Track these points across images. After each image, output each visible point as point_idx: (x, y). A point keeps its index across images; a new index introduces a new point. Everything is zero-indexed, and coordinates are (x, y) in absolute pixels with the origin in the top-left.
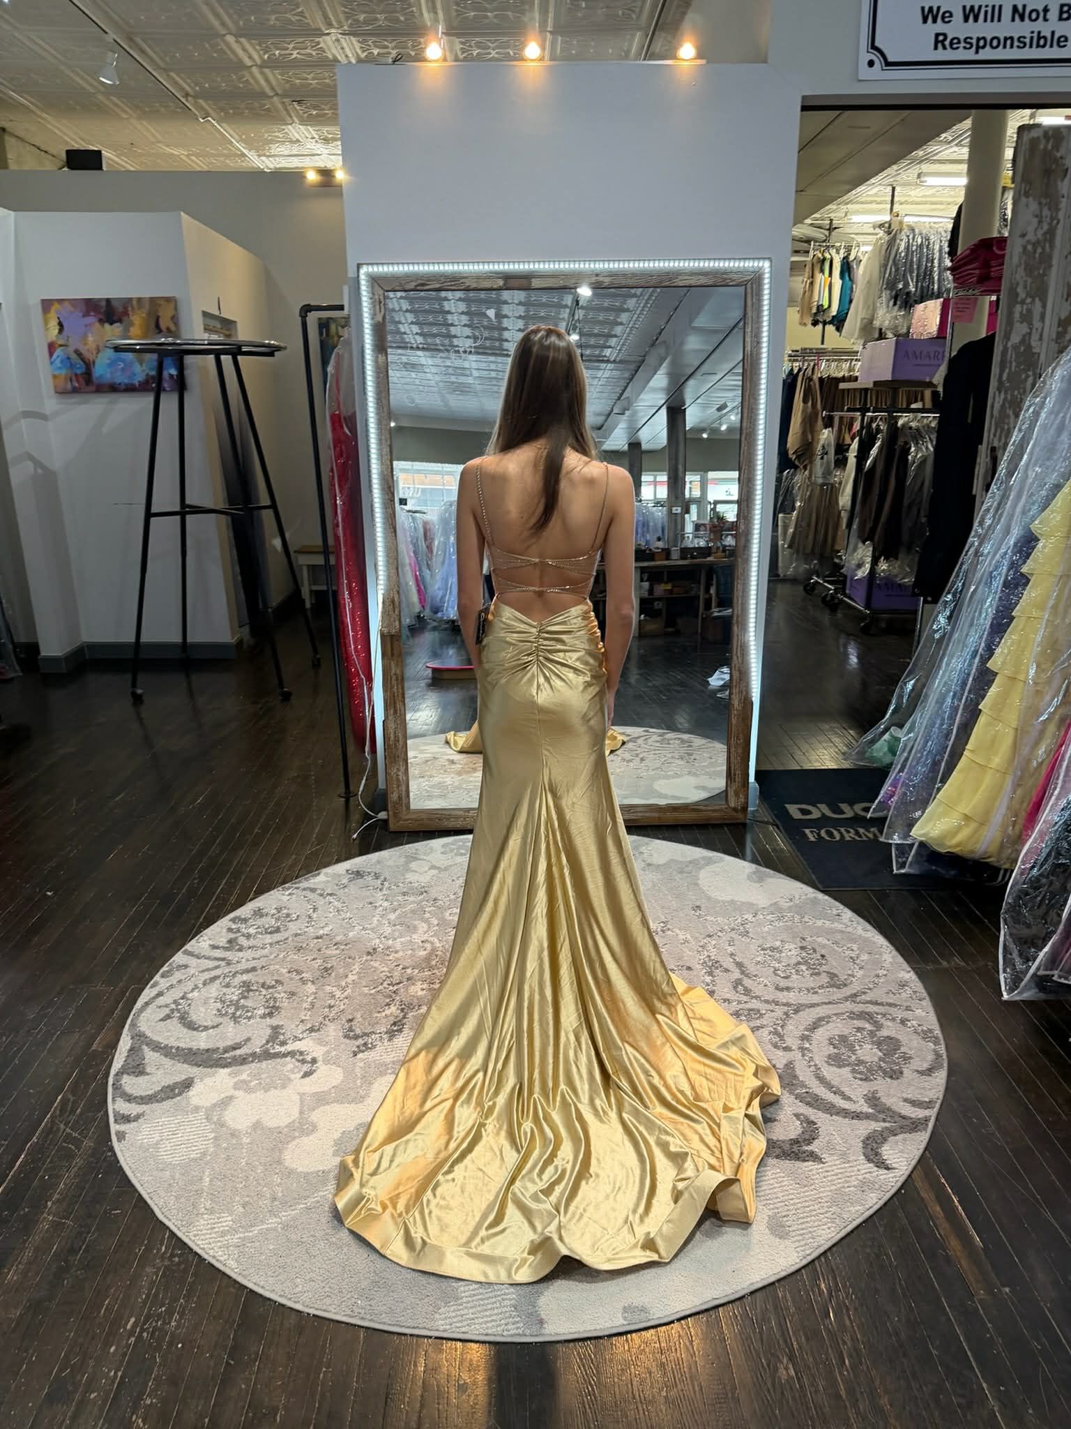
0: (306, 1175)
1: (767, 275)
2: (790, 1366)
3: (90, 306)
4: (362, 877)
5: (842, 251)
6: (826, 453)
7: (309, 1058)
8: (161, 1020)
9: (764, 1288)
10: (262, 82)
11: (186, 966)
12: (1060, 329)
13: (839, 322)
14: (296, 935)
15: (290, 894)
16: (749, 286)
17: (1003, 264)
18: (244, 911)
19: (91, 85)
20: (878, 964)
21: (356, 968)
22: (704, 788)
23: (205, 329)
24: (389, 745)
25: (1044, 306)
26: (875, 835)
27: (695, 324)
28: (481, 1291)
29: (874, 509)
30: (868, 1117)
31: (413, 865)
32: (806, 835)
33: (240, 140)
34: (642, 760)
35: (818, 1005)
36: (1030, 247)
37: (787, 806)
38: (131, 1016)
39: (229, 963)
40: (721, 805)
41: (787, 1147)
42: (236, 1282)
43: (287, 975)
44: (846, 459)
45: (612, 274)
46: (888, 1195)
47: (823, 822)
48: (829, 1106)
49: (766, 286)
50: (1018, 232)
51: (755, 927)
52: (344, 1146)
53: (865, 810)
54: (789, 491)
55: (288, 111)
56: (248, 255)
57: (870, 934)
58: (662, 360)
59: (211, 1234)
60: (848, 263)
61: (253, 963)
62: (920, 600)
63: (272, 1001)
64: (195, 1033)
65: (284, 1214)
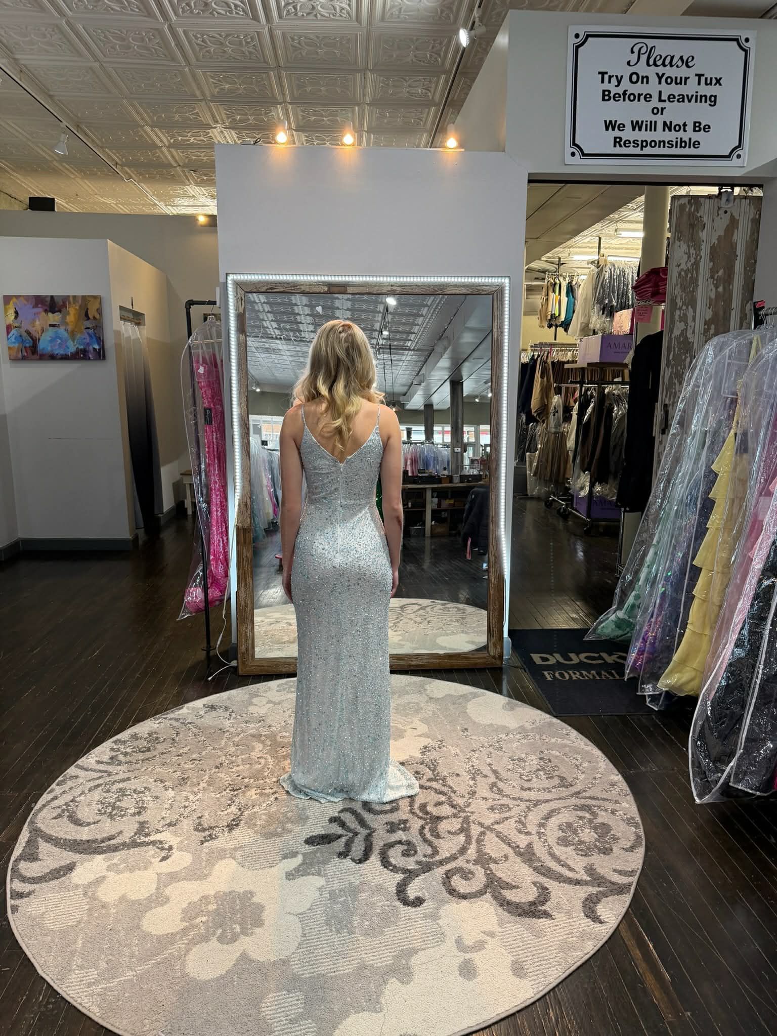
0: (159, 937)
1: (507, 288)
3: (38, 301)
4: (215, 709)
5: (567, 279)
6: (557, 412)
7: (166, 846)
8: (55, 818)
9: (508, 1017)
10: (169, 157)
11: (77, 777)
12: (706, 327)
14: (162, 753)
15: (160, 723)
16: (495, 295)
17: (666, 284)
18: (124, 735)
19: (49, 155)
20: (595, 769)
21: (206, 778)
22: (473, 643)
23: (121, 319)
24: (240, 609)
25: (695, 312)
26: (594, 676)
27: (466, 325)
28: (290, 1026)
29: (590, 448)
30: (586, 883)
31: (255, 700)
32: (545, 676)
33: (154, 195)
34: (429, 622)
35: (551, 800)
36: (683, 273)
37: (532, 655)
38: (31, 815)
39: (110, 774)
40: (484, 654)
41: (526, 908)
42: (97, 1024)
43: (153, 784)
44: (571, 415)
45: (402, 285)
46: (602, 942)
47: (558, 666)
48: (558, 875)
49: (507, 295)
50: (675, 264)
51: (507, 744)
52: (189, 914)
53: (587, 658)
54: (533, 438)
55: (187, 177)
56: (154, 269)
57: (589, 748)
58: (445, 349)
59: (80, 985)
60: (571, 286)
61: (128, 775)
62: (621, 510)
63: (141, 803)
64: (79, 827)
65: (139, 968)
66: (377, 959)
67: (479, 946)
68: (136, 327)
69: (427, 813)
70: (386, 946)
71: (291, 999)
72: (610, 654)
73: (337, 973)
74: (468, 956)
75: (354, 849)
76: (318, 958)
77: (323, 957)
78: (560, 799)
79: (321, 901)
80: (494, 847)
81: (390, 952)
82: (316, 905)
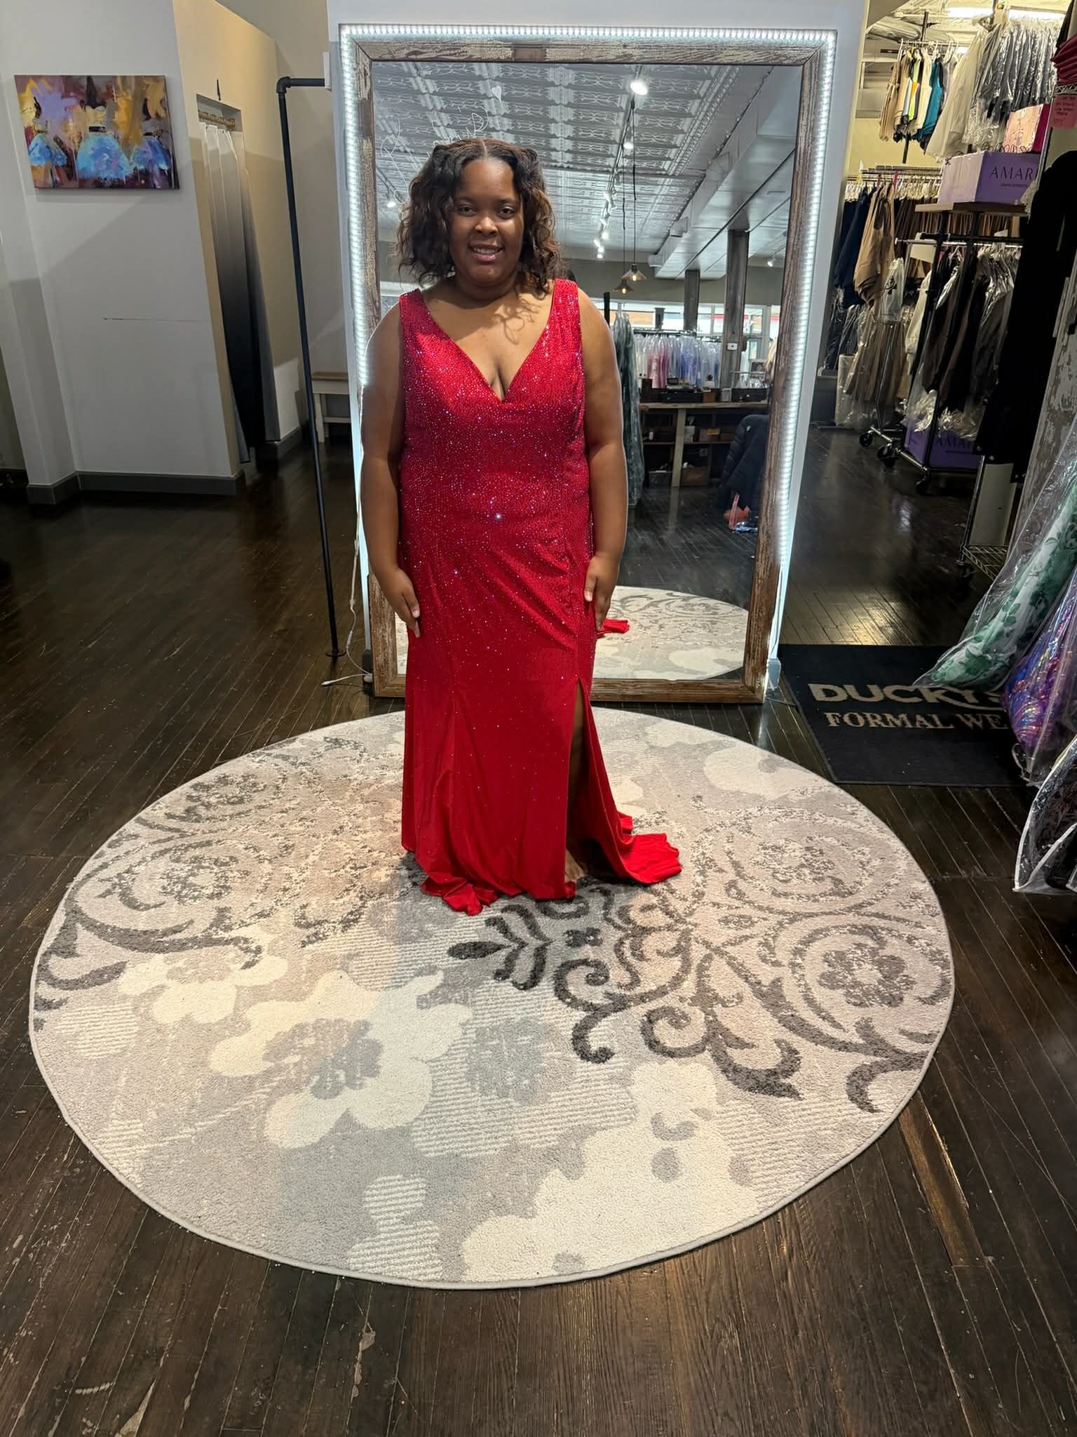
0: (231, 1081)
1: (830, 53)
2: (736, 1335)
3: (70, 85)
4: (341, 745)
5: (936, 52)
6: (895, 288)
7: (253, 947)
8: (100, 896)
9: (718, 1241)
11: (136, 836)
14: (261, 807)
15: (260, 761)
16: (809, 65)
18: (209, 778)
20: (891, 871)
21: (319, 848)
22: (722, 662)
23: (200, 117)
24: (374, 603)
26: (903, 723)
27: (763, 132)
28: (402, 1226)
29: (942, 353)
30: (857, 1048)
32: (827, 719)
34: (661, 627)
37: (811, 686)
38: (70, 889)
39: (182, 835)
40: (737, 683)
41: (762, 1078)
42: (137, 1198)
43: (244, 852)
44: (917, 295)
45: (644, 43)
46: (870, 1141)
47: (849, 704)
48: (814, 1033)
49: (829, 66)
51: (758, 822)
52: (277, 1048)
53: (896, 693)
54: (852, 330)
56: (254, 30)
57: (885, 836)
58: (724, 174)
59: (118, 1142)
60: (941, 66)
61: (208, 837)
62: (980, 459)
63: (223, 880)
64: (135, 912)
65: (200, 1123)
66: (535, 1138)
67: (686, 1130)
68: (228, 134)
69: (629, 921)
70: (549, 1119)
71: (407, 1187)
72: (932, 689)
73: (477, 1154)
74: (666, 1144)
75: (517, 967)
76: (450, 1129)
77: (459, 1128)
78: (830, 913)
79: (464, 1043)
80: (722, 980)
81: (555, 1129)
82: (455, 1050)
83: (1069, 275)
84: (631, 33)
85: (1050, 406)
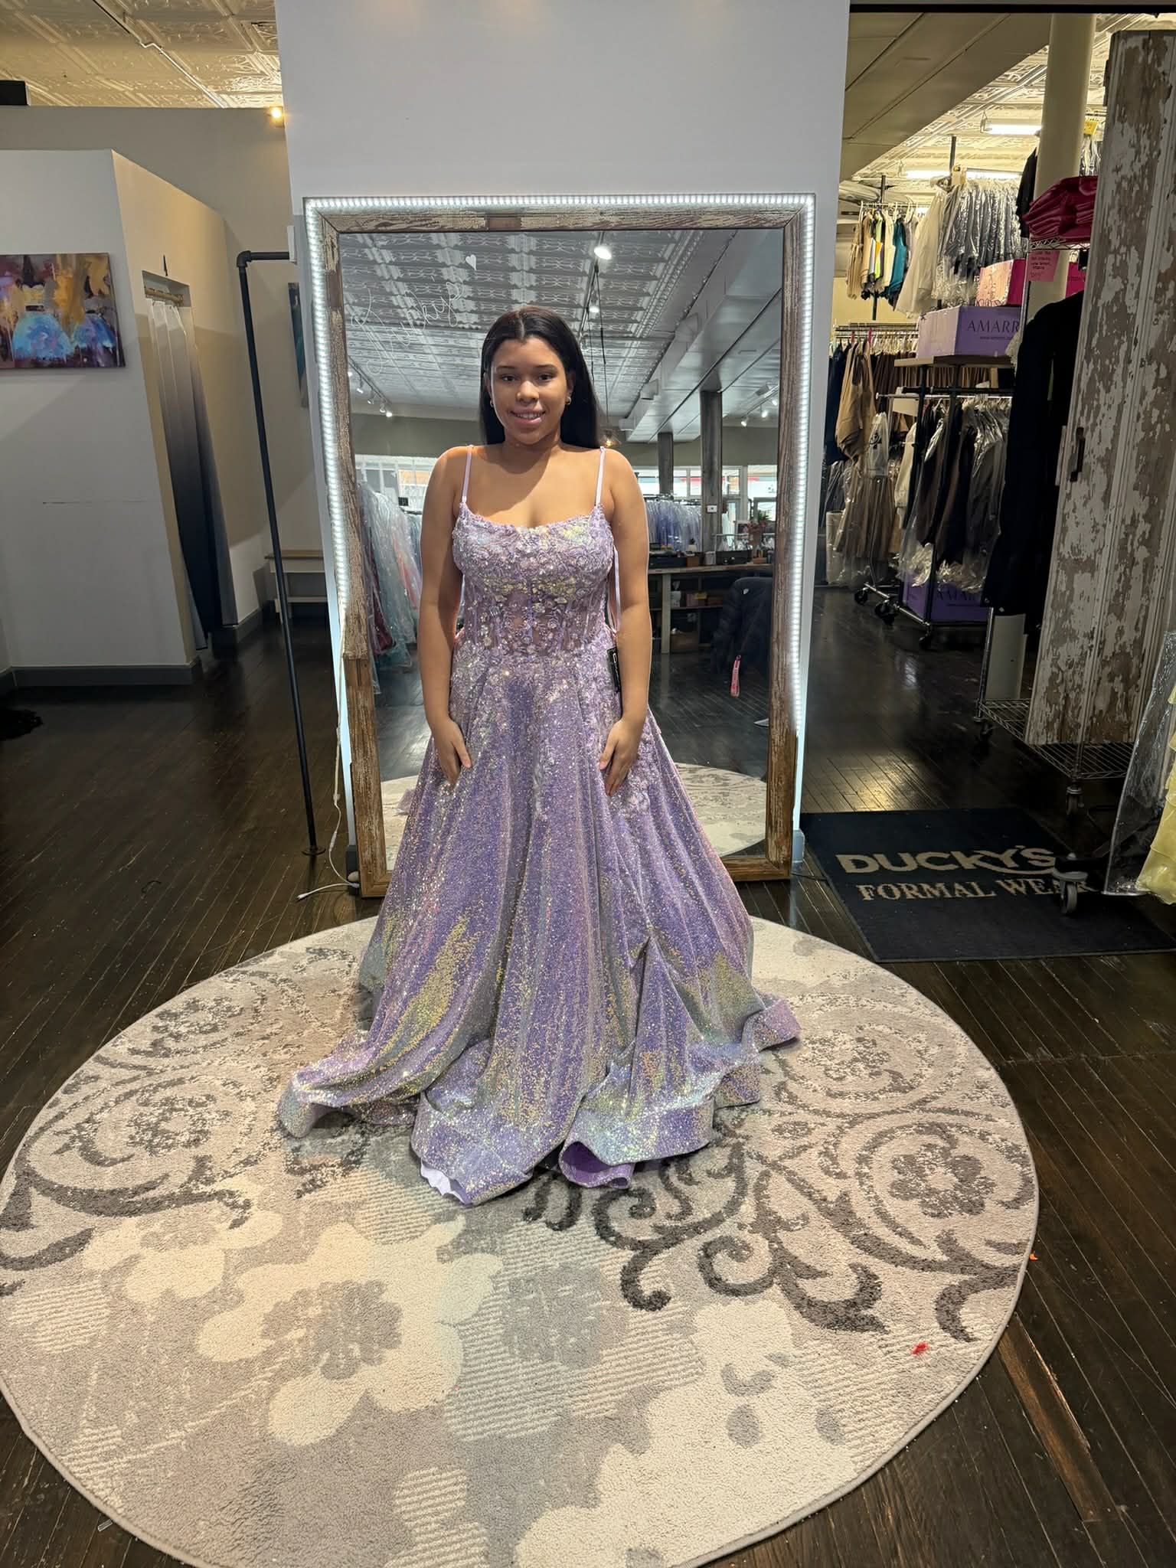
0: (225, 1366)
1: (810, 215)
4: (326, 956)
5: (896, 213)
6: (880, 442)
7: (241, 1201)
8: (57, 1152)
11: (97, 1078)
12: (1161, 284)
13: (892, 294)
14: (238, 1034)
15: (235, 981)
16: (788, 228)
17: (1092, 207)
18: (176, 1004)
20: (951, 1057)
22: (742, 836)
23: (146, 293)
24: (359, 794)
25: (1141, 257)
27: (731, 293)
28: (443, 1533)
29: (935, 505)
30: (940, 1267)
32: (860, 892)
33: (195, 72)
35: (878, 1115)
36: (1125, 184)
37: (839, 857)
38: (21, 1146)
39: (150, 1073)
40: (761, 858)
41: (841, 1312)
43: (222, 1088)
44: (902, 449)
45: (621, 212)
46: (970, 1376)
47: (882, 876)
48: (893, 1252)
49: (809, 228)
50: (1112, 167)
51: (802, 1012)
52: (277, 1322)
53: (930, 860)
54: (837, 487)
55: (245, 34)
56: (204, 206)
57: (939, 1020)
58: (694, 335)
59: (91, 1456)
60: (902, 225)
61: (180, 1073)
62: (990, 611)
63: (200, 1124)
64: (98, 1168)
65: (190, 1424)
66: (589, 1407)
67: (763, 1382)
68: (175, 310)
70: (604, 1383)
71: (444, 1483)
72: (968, 854)
73: (523, 1433)
74: (742, 1401)
75: (550, 1205)
76: (489, 1405)
77: (498, 1403)
78: (893, 1112)
79: (496, 1300)
80: (784, 1200)
81: (612, 1395)
82: (488, 1308)
83: (1066, 424)
84: (607, 201)
85: (1059, 554)
